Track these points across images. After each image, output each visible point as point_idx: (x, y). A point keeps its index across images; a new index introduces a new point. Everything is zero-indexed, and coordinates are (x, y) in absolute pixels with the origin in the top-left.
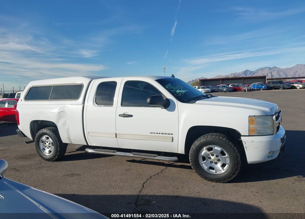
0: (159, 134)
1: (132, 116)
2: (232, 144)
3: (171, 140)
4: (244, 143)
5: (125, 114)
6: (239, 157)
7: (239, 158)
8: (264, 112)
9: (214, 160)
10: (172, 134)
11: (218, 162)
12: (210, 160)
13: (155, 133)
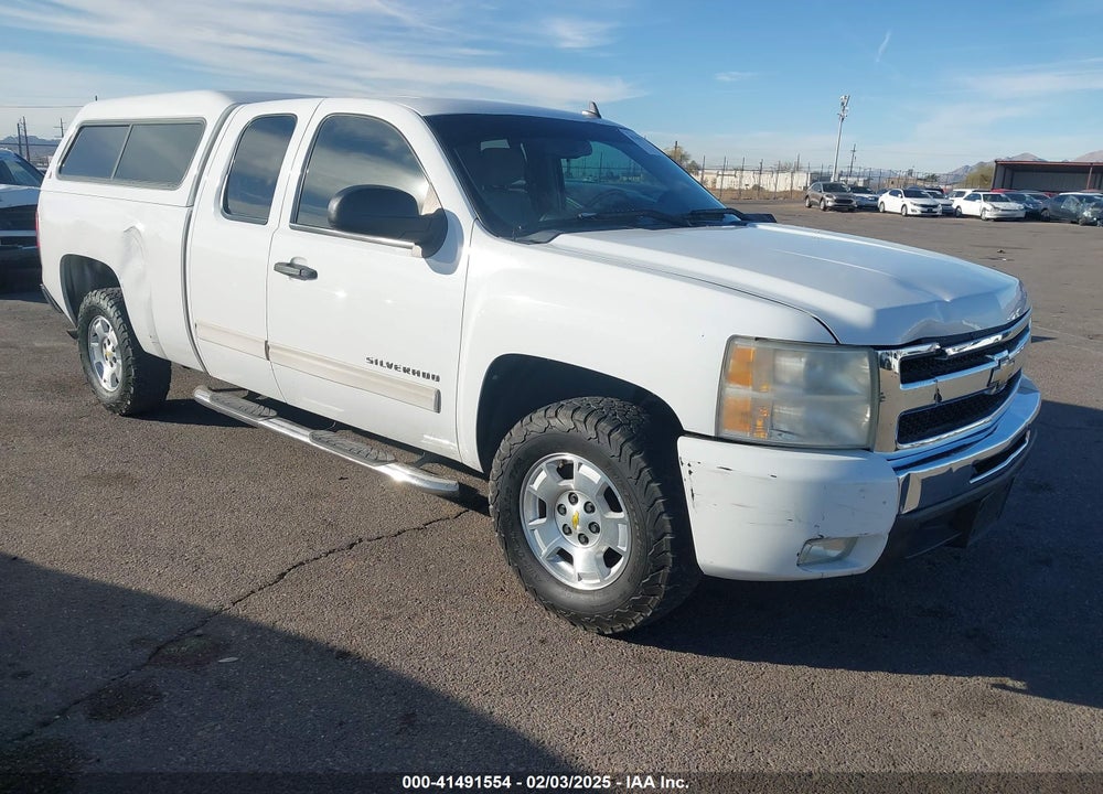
0: (396, 368)
1: (313, 275)
2: (643, 464)
3: (432, 405)
4: (684, 470)
5: (297, 262)
6: (665, 534)
7: (668, 537)
8: (821, 320)
9: (576, 522)
10: (438, 379)
11: (589, 534)
12: (561, 520)
13: (382, 364)
